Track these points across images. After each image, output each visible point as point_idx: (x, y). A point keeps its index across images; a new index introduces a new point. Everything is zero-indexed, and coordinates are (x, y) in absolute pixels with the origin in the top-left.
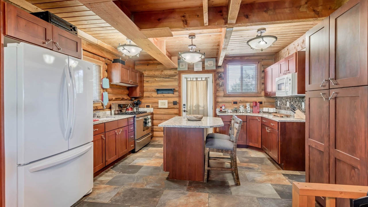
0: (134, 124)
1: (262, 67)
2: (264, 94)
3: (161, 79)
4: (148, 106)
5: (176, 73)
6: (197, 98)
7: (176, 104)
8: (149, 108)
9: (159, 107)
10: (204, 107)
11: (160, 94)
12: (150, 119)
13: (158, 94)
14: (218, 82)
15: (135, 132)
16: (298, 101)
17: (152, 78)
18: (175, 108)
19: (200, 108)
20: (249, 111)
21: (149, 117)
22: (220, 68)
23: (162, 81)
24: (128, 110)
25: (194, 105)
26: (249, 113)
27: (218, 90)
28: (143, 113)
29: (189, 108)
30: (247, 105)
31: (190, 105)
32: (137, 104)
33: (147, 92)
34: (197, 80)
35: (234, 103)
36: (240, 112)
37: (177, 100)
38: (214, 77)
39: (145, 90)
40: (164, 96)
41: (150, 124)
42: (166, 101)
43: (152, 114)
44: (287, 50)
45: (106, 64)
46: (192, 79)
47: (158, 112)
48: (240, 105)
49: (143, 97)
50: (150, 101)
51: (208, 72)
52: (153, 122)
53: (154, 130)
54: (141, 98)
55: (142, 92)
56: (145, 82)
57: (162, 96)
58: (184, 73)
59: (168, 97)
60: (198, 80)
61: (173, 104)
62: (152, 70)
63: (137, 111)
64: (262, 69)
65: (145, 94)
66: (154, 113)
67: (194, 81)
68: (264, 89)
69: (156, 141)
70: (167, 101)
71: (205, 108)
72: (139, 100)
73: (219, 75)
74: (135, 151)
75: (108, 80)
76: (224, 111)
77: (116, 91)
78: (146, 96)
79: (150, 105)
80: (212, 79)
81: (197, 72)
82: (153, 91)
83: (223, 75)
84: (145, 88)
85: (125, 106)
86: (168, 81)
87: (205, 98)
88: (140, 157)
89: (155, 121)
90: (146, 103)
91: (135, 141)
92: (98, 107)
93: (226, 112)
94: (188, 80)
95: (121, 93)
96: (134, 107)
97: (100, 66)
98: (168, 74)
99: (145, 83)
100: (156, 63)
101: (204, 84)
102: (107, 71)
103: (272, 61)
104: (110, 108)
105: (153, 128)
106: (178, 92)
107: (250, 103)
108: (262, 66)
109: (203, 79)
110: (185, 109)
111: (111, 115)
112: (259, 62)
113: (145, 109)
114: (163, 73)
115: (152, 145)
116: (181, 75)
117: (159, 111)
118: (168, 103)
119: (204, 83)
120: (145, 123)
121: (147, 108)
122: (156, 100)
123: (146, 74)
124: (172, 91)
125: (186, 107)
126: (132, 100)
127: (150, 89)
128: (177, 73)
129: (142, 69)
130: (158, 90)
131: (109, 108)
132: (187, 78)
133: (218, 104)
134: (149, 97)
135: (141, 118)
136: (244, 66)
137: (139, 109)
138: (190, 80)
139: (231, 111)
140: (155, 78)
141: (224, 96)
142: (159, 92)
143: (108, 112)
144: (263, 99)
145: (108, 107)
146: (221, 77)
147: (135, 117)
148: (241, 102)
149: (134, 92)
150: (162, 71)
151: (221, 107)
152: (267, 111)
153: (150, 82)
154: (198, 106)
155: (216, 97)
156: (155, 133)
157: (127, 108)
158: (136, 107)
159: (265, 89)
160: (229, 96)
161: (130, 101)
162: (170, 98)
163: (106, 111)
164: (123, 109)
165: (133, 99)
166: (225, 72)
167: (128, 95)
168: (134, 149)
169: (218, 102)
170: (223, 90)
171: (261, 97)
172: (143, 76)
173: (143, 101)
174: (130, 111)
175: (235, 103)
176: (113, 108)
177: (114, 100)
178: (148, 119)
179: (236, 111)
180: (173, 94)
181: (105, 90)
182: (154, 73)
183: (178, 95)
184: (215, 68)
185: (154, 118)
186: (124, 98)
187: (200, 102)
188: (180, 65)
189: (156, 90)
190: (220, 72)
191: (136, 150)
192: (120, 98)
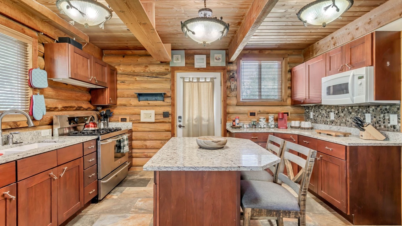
0: (97, 151)
1: (288, 65)
2: (290, 102)
3: (145, 79)
4: (124, 120)
5: (168, 70)
6: (199, 107)
7: (167, 116)
8: (125, 123)
9: (142, 121)
10: (208, 121)
11: (142, 102)
12: (127, 140)
13: (139, 101)
14: (228, 84)
15: (98, 166)
16: (356, 112)
17: (131, 76)
18: (166, 122)
19: (203, 121)
20: (273, 126)
21: (125, 137)
22: (231, 65)
23: (146, 82)
24: (88, 127)
25: (195, 117)
26: (273, 128)
27: (229, 95)
28: (115, 131)
29: (186, 122)
30: (270, 117)
31: (189, 118)
32: (106, 117)
33: (122, 97)
34: (198, 82)
35: (251, 115)
36: (261, 128)
37: (169, 109)
38: (223, 77)
39: (118, 94)
40: (149, 104)
41: (126, 149)
42: (152, 112)
43: (130, 131)
44: (331, 39)
45: (43, 44)
46: (191, 80)
47: (140, 129)
48: (260, 117)
49: (116, 106)
50: (127, 111)
51: (215, 70)
52: (131, 143)
53: (133, 156)
54: (113, 107)
55: (114, 97)
56: (118, 82)
57: (147, 104)
58: (179, 71)
59: (156, 106)
60: (201, 80)
61: (162, 116)
62: (131, 65)
63: (106, 127)
64: (288, 68)
65: (120, 101)
66: (133, 130)
67: (195, 82)
68: (290, 95)
69: (136, 173)
70: (154, 111)
71: (211, 121)
72: (110, 110)
73: (231, 74)
74: (99, 199)
75: (45, 73)
76: (238, 126)
77: (65, 94)
78: (120, 104)
79: (128, 118)
80: (220, 81)
81: (199, 70)
82: (132, 96)
83: (236, 75)
84: (118, 91)
85: (82, 120)
86: (155, 82)
87: (211, 108)
88: (107, 213)
89: (135, 143)
90: (120, 115)
91: (98, 182)
92: (18, 123)
93: (241, 127)
94: (185, 80)
95: (77, 98)
96: (100, 121)
97: (26, 45)
98: (156, 71)
99: (119, 84)
100: (136, 55)
101: (209, 87)
102: (43, 57)
103: (301, 57)
104: (51, 124)
105: (132, 153)
106: (170, 98)
107: (273, 115)
108: (288, 63)
109: (207, 80)
110: (181, 124)
111: (52, 136)
112: (283, 58)
113: (119, 125)
114: (147, 69)
115: (129, 181)
116: (175, 73)
117: (140, 127)
118: (155, 115)
119: (209, 85)
120: (119, 147)
121: (123, 123)
122: (136, 110)
123: (120, 70)
124: (163, 96)
125: (182, 120)
126: (97, 110)
127: (127, 93)
128: (170, 70)
129: (113, 63)
130: (140, 95)
131: (48, 125)
132: (184, 78)
133: (229, 115)
134: (125, 105)
135: (110, 141)
136: (263, 63)
137: (110, 123)
138: (188, 80)
139: (248, 127)
140: (135, 77)
141: (237, 105)
142: (141, 98)
143: (46, 132)
144: (289, 109)
145: (48, 122)
146: (233, 77)
147: (98, 139)
148: (260, 113)
149: (101, 98)
150: (146, 66)
151: (234, 121)
152: (297, 125)
153: (127, 82)
154: (200, 119)
155: (226, 105)
156: (134, 159)
157: (86, 124)
158: (104, 120)
159: (292, 96)
160: (244, 104)
161: (94, 112)
162: (159, 108)
163: (42, 129)
164: (79, 126)
165: (99, 108)
166: (238, 71)
167: (91, 102)
168: (97, 196)
169: (229, 113)
170: (235, 96)
171: (287, 106)
172: (117, 74)
173: (116, 111)
174: (91, 129)
175: (253, 114)
176: (56, 124)
177: (61, 110)
178: (124, 141)
179: (255, 125)
180: (163, 101)
181: (38, 90)
182: (134, 69)
183: (171, 103)
184: (224, 65)
185: (133, 137)
186: (82, 107)
187: (203, 112)
188: (174, 58)
189: (136, 95)
190: (233, 71)
191: (101, 197)
192: (75, 107)
